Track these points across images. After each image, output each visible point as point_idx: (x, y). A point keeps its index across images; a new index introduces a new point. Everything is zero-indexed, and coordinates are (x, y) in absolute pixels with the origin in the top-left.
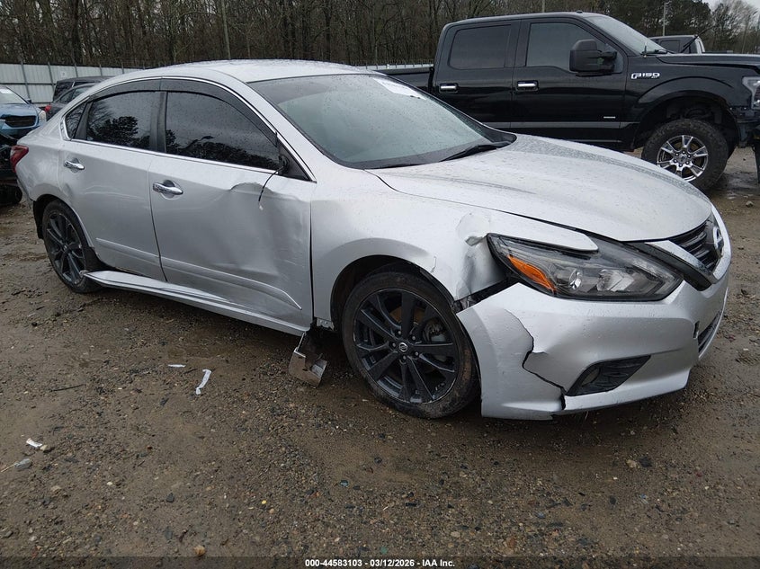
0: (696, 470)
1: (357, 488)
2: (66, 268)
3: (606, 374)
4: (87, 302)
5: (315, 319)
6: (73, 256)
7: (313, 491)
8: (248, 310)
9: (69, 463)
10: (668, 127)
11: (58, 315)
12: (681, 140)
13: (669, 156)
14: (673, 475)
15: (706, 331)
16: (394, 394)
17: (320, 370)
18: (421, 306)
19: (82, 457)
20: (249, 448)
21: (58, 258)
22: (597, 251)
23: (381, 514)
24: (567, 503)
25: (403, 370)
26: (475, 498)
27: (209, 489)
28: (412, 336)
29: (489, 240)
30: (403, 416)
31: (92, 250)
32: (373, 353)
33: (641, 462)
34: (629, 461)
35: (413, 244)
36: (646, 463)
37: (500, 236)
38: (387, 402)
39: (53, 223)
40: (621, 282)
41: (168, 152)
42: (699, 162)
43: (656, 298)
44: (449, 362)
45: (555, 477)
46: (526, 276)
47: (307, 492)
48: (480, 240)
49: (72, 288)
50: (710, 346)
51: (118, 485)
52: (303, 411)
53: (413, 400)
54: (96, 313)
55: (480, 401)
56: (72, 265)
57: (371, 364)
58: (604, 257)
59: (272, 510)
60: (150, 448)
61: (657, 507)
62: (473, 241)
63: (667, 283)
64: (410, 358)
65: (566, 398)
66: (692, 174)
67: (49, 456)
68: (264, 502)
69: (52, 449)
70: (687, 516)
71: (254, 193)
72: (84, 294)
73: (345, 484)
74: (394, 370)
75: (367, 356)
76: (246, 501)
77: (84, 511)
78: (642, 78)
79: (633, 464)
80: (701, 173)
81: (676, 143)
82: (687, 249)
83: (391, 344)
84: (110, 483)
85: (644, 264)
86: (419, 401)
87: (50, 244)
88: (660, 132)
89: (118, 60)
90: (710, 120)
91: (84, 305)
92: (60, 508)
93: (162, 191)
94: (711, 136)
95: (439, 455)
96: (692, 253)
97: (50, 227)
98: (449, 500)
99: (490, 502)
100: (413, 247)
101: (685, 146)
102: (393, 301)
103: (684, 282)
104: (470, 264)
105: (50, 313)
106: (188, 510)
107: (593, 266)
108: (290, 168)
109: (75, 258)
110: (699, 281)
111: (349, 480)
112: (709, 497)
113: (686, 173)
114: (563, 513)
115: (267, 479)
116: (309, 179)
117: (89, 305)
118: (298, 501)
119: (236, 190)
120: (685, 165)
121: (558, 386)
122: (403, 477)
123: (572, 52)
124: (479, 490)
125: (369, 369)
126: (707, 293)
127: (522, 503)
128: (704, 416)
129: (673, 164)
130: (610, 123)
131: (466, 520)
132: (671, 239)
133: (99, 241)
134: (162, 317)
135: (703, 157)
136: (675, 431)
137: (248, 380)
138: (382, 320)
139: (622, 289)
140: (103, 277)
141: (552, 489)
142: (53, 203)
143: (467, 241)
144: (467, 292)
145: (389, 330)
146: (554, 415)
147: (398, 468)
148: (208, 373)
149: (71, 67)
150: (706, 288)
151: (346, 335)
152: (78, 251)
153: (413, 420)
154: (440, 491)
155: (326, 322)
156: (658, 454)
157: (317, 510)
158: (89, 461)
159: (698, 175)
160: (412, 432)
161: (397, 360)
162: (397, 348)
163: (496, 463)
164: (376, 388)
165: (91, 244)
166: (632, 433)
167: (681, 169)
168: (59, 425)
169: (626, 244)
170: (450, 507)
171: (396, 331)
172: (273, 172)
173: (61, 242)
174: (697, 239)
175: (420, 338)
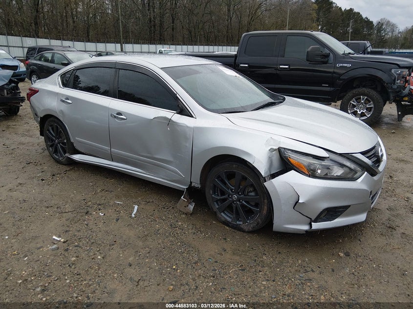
0: (370, 258)
1: (216, 262)
2: (56, 151)
3: (331, 213)
4: (67, 169)
5: (191, 182)
6: (60, 145)
7: (196, 263)
8: (156, 177)
9: (77, 248)
10: (354, 91)
11: (54, 175)
12: (360, 98)
13: (354, 106)
14: (359, 260)
15: (375, 195)
16: (229, 219)
17: (191, 207)
18: (244, 178)
19: (83, 245)
20: (163, 242)
21: (51, 146)
22: (328, 157)
23: (229, 274)
24: (313, 271)
25: (234, 208)
26: (271, 268)
27: (147, 260)
28: (239, 192)
29: (279, 150)
30: (234, 230)
31: (72, 144)
32: (220, 200)
33: (345, 254)
34: (340, 254)
35: (244, 150)
36: (347, 254)
37: (284, 148)
38: (226, 223)
39: (50, 128)
40: (338, 171)
41: (119, 99)
42: (369, 110)
43: (353, 179)
44: (257, 205)
45: (307, 259)
46: (296, 167)
47: (194, 263)
48: (275, 150)
49: (58, 162)
50: (376, 202)
51: (103, 258)
52: (186, 226)
53: (238, 223)
54: (73, 175)
55: (272, 224)
56: (60, 151)
57: (218, 205)
58: (331, 160)
59: (179, 271)
60: (115, 241)
61: (353, 274)
62: (272, 150)
63: (359, 173)
64: (238, 203)
65: (313, 223)
66: (365, 115)
67: (66, 245)
68: (174, 267)
69: (67, 241)
70: (366, 278)
71: (165, 121)
72: (65, 165)
73: (210, 260)
74: (230, 208)
75: (217, 201)
76: (166, 266)
77: (90, 269)
78: (342, 66)
79: (342, 255)
80: (370, 115)
81: (358, 100)
82: (367, 157)
83: (229, 196)
84: (99, 257)
85: (348, 164)
86: (241, 223)
87: (48, 139)
88: (350, 94)
89: (59, 35)
90: (375, 89)
91: (66, 171)
92: (77, 268)
93: (115, 117)
94: (376, 97)
95: (252, 248)
96: (369, 159)
97: (49, 130)
98: (259, 268)
99: (278, 270)
100: (244, 151)
101: (362, 101)
102: (231, 176)
103: (366, 173)
104: (270, 160)
105: (49, 174)
106: (139, 270)
107: (326, 164)
108: (183, 111)
109: (61, 147)
110: (372, 172)
111: (212, 258)
112: (376, 270)
113: (363, 115)
114: (311, 275)
115: (174, 257)
116: (192, 116)
117: (68, 171)
118: (190, 267)
119: (155, 120)
120: (362, 111)
121: (309, 218)
122: (238, 258)
123: (308, 52)
124: (273, 264)
125: (217, 207)
126: (375, 178)
127: (293, 270)
128: (373, 234)
129: (356, 110)
130: (325, 88)
131: (268, 277)
132: (360, 153)
133: (77, 139)
134: (107, 178)
135: (371, 108)
136: (359, 240)
137: (156, 211)
138: (225, 184)
139: (339, 175)
140: (77, 157)
141: (306, 265)
142: (52, 119)
143: (270, 150)
144: (268, 173)
145: (228, 189)
146: (306, 231)
147: (234, 254)
148: (136, 207)
149: (33, 39)
150: (375, 175)
151: (207, 191)
152: (64, 143)
153: (238, 232)
154: (255, 264)
155: (197, 184)
156: (353, 251)
157: (199, 271)
158: (87, 247)
159: (368, 116)
160: (238, 237)
161: (231, 204)
162: (231, 198)
163: (279, 253)
164: (220, 216)
165: (72, 140)
166: (341, 241)
167: (360, 113)
168: (68, 229)
169: (341, 155)
170: (260, 271)
171: (232, 190)
172: (175, 112)
173: (54, 138)
174: (372, 153)
175: (243, 193)
